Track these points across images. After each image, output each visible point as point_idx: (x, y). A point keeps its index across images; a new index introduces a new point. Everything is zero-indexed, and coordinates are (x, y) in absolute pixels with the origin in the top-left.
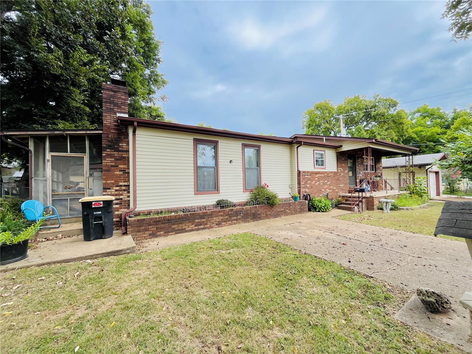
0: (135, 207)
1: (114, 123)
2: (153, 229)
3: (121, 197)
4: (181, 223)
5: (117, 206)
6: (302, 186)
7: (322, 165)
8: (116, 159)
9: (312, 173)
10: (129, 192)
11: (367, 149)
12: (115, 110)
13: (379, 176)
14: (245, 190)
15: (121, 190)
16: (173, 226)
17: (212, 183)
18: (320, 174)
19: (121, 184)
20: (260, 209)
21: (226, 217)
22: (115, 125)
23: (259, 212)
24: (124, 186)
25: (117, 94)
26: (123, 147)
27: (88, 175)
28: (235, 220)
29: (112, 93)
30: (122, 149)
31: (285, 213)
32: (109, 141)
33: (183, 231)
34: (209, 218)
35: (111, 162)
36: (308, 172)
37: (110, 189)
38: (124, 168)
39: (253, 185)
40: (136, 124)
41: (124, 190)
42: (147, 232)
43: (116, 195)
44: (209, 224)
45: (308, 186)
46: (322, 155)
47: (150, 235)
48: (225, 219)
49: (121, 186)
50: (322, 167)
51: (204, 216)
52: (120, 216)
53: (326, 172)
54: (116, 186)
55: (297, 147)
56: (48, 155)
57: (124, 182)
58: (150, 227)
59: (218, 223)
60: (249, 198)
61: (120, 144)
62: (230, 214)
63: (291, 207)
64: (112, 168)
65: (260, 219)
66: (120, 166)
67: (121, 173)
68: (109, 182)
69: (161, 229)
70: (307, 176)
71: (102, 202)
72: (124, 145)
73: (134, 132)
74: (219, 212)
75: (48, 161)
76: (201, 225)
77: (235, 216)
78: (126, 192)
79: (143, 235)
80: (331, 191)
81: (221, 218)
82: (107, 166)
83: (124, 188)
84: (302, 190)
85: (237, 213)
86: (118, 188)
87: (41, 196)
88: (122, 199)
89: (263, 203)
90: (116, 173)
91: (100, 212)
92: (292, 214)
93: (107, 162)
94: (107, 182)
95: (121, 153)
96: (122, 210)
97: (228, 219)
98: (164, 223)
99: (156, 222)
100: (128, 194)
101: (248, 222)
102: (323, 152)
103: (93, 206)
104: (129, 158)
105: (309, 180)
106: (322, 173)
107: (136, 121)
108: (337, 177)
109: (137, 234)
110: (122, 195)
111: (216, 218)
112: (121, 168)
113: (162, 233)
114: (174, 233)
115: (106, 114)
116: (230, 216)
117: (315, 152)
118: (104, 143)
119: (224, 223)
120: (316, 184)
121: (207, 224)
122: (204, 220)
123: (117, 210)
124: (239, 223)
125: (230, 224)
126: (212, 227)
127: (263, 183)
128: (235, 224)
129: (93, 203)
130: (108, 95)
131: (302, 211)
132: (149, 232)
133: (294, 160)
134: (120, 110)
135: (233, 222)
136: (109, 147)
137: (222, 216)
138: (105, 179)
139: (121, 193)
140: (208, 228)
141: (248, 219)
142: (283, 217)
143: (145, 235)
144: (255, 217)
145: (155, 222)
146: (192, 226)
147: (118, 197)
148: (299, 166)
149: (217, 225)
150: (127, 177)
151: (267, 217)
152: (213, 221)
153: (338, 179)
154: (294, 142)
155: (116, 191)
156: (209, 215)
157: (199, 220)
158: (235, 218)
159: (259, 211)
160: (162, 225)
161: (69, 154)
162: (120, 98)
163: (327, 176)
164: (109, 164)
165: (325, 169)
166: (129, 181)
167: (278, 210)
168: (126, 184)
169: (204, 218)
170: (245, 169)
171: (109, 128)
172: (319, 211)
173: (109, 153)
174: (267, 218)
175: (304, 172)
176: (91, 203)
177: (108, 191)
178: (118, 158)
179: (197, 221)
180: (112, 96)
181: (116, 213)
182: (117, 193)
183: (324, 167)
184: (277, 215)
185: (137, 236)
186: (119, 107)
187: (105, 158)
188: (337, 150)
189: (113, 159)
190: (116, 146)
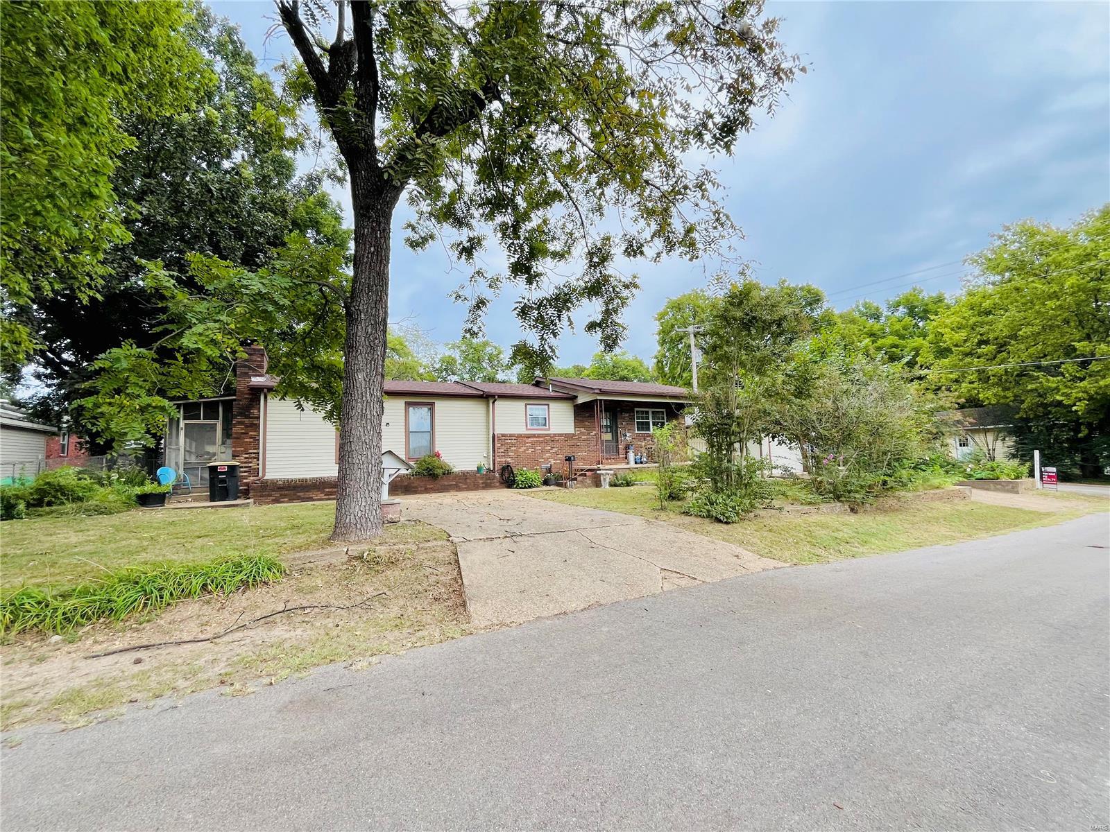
0: (264, 475)
1: (248, 389)
2: (276, 495)
3: (250, 465)
4: (309, 492)
5: (246, 474)
6: (497, 454)
7: (543, 424)
8: (246, 426)
9: (520, 436)
10: (258, 460)
11: (596, 401)
12: (250, 373)
14: (408, 458)
15: (252, 458)
16: (298, 494)
18: (537, 437)
19: (250, 451)
20: (416, 481)
23: (415, 485)
24: (254, 453)
25: (253, 357)
26: (254, 413)
27: (220, 443)
30: (252, 416)
31: (457, 488)
32: (240, 408)
33: (310, 499)
35: (242, 429)
36: (511, 435)
37: (239, 456)
38: (253, 435)
39: (424, 452)
40: (265, 390)
41: (254, 458)
42: (270, 498)
43: (245, 463)
45: (510, 454)
46: (544, 410)
47: (273, 500)
49: (251, 453)
50: (544, 427)
52: (247, 484)
53: (549, 435)
54: (246, 454)
55: (493, 403)
56: (182, 424)
57: (254, 449)
61: (251, 411)
63: (468, 481)
64: (242, 435)
65: (416, 492)
66: (250, 433)
67: (252, 440)
68: (239, 449)
69: (285, 496)
70: (509, 441)
71: (226, 467)
72: (255, 411)
73: (266, 398)
75: (182, 429)
76: (331, 495)
78: (255, 460)
79: (266, 501)
80: (559, 461)
82: (236, 433)
83: (254, 455)
84: (498, 460)
86: (247, 456)
87: (173, 464)
88: (250, 467)
90: (246, 440)
91: (225, 476)
92: (468, 489)
93: (237, 429)
94: (237, 449)
95: (253, 420)
96: (252, 478)
99: (280, 488)
100: (258, 462)
101: (397, 495)
102: (547, 407)
103: (219, 470)
104: (259, 424)
105: (513, 445)
106: (539, 436)
107: (265, 388)
108: (571, 442)
109: (260, 498)
110: (251, 463)
112: (251, 435)
113: (285, 499)
114: (299, 500)
115: (240, 379)
117: (529, 407)
118: (235, 411)
120: (527, 452)
123: (246, 478)
129: (219, 467)
131: (487, 486)
132: (272, 498)
134: (255, 374)
136: (240, 414)
138: (234, 447)
139: (250, 460)
142: (454, 493)
143: (268, 501)
146: (321, 495)
147: (246, 465)
148: (496, 427)
150: (257, 444)
151: (427, 491)
153: (574, 445)
154: (484, 395)
155: (246, 458)
157: (330, 490)
159: (413, 483)
160: (286, 492)
161: (202, 421)
162: (255, 361)
163: (550, 439)
164: (239, 431)
165: (549, 429)
166: (258, 448)
167: (446, 483)
168: (255, 451)
170: (408, 433)
171: (242, 393)
173: (240, 420)
174: (427, 493)
175: (503, 435)
176: (217, 467)
177: (237, 458)
178: (249, 424)
180: (248, 360)
181: (245, 481)
182: (247, 460)
183: (547, 427)
184: (443, 490)
186: (254, 370)
187: (235, 425)
188: (574, 402)
189: (244, 426)
190: (247, 413)
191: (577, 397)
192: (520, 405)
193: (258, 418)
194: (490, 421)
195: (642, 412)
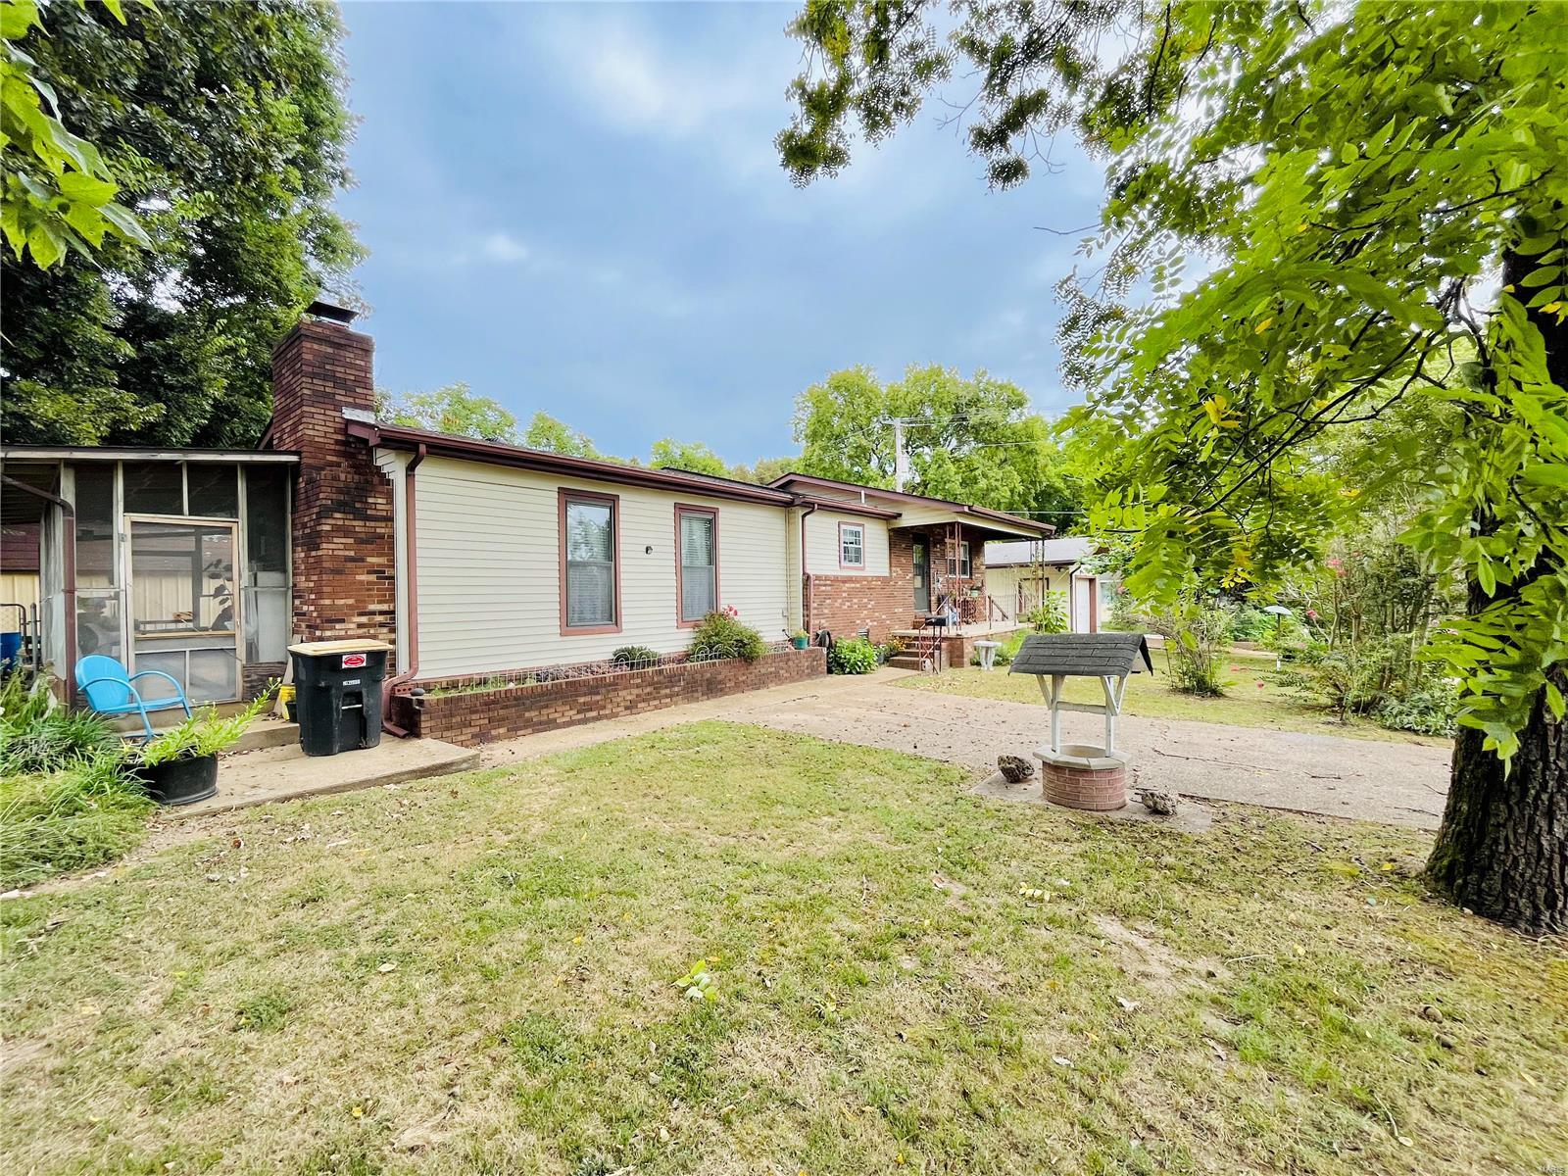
0: (414, 671)
1: (335, 437)
2: (482, 722)
4: (547, 707)
6: (813, 612)
7: (857, 560)
8: (360, 541)
9: (836, 580)
10: (393, 630)
11: (952, 525)
12: (338, 398)
13: (978, 589)
14: (682, 622)
15: (373, 626)
16: (527, 715)
17: (600, 604)
18: (852, 582)
19: (372, 607)
20: (723, 670)
21: (648, 690)
22: (337, 442)
23: (720, 677)
24: (382, 613)
25: (342, 353)
26: (379, 507)
27: (245, 581)
28: (667, 696)
29: (330, 350)
30: (374, 512)
31: (777, 678)
32: (339, 491)
33: (550, 725)
34: (609, 692)
35: (347, 547)
36: (827, 578)
37: (343, 621)
38: (379, 565)
39: (701, 611)
41: (382, 625)
42: (469, 730)
44: (609, 706)
45: (826, 611)
46: (857, 534)
47: (474, 736)
48: (645, 695)
49: (373, 613)
50: (857, 565)
51: (595, 688)
53: (865, 578)
54: (361, 614)
55: (804, 516)
56: (122, 522)
57: (380, 602)
58: (474, 717)
59: (629, 704)
60: (692, 642)
61: (370, 500)
62: (657, 683)
64: (349, 565)
65: (724, 692)
66: (369, 559)
67: (373, 578)
68: (342, 602)
70: (824, 588)
71: (364, 656)
72: (380, 501)
73: (411, 468)
74: (632, 677)
75: (123, 538)
76: (591, 710)
77: (666, 687)
78: (385, 630)
79: (460, 738)
80: (875, 623)
81: (636, 691)
82: (333, 558)
83: (380, 618)
84: (812, 622)
85: (672, 679)
86: (364, 619)
89: (727, 654)
90: (358, 577)
91: (358, 682)
93: (335, 547)
94: (337, 602)
95: (373, 524)
97: (651, 693)
98: (507, 707)
100: (393, 636)
101: (697, 700)
102: (860, 529)
103: (344, 666)
104: (392, 537)
105: (829, 596)
106: (857, 580)
108: (887, 590)
110: (374, 637)
111: (624, 693)
112: (373, 565)
113: (502, 731)
114: (530, 730)
115: (313, 410)
116: (657, 686)
117: (843, 527)
119: (643, 705)
120: (844, 607)
121: (604, 708)
122: (598, 698)
124: (676, 703)
125: (656, 707)
126: (616, 715)
127: (723, 606)
128: (667, 705)
129: (345, 658)
130: (316, 353)
131: (813, 672)
133: (795, 547)
134: (351, 400)
135: (663, 701)
136: (341, 506)
137: (637, 686)
138: (329, 595)
139: (372, 631)
140: (606, 717)
141: (695, 695)
142: (773, 688)
143: (463, 738)
144: (712, 688)
145: (486, 704)
146: (572, 713)
148: (807, 561)
149: (626, 708)
150: (387, 590)
151: (739, 687)
152: (619, 699)
153: (891, 596)
154: (797, 502)
155: (360, 626)
158: (668, 691)
159: (719, 673)
160: (501, 712)
161: (185, 518)
162: (352, 365)
163: (867, 586)
164: (341, 553)
165: (863, 569)
166: (392, 599)
168: (385, 607)
169: (598, 693)
170: (680, 569)
172: (850, 673)
173: (340, 523)
174: (738, 691)
175: (818, 578)
176: (338, 657)
177: (338, 626)
178: (363, 536)
179: (582, 700)
180: (333, 360)
182: (361, 631)
183: (862, 565)
184: (760, 683)
186: (350, 391)
187: (329, 537)
188: (888, 523)
189: (351, 541)
190: (358, 505)
191: (900, 515)
192: (832, 522)
193: (389, 519)
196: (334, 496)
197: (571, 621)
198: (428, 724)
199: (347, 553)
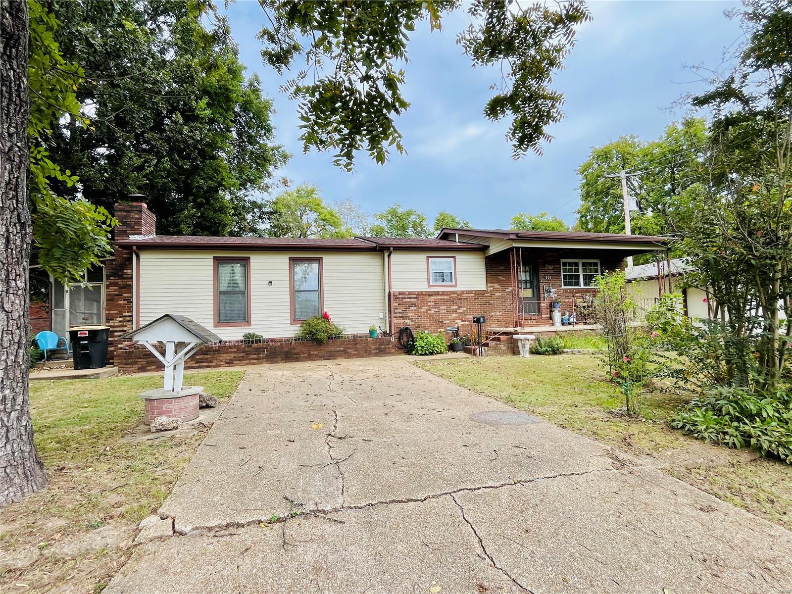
2: (143, 363)
3: (125, 329)
5: (117, 339)
7: (448, 280)
8: (120, 288)
9: (422, 294)
10: (132, 323)
12: (128, 232)
14: (294, 321)
15: (125, 322)
18: (441, 295)
19: (125, 314)
21: (242, 355)
23: (296, 351)
24: (129, 316)
25: (129, 214)
26: (128, 273)
28: (254, 359)
29: (125, 214)
30: (125, 276)
31: (346, 355)
32: (113, 268)
34: (215, 354)
35: (115, 290)
36: (410, 293)
37: (113, 320)
38: (128, 297)
39: (309, 315)
40: (134, 248)
41: (129, 321)
42: (136, 366)
43: (120, 326)
44: (215, 361)
45: (409, 314)
46: (448, 263)
47: (139, 368)
48: (240, 357)
49: (125, 316)
50: (448, 283)
51: (208, 351)
53: (455, 292)
54: (120, 317)
55: (389, 255)
56: (67, 286)
57: (128, 312)
58: (139, 360)
59: (228, 361)
60: (299, 332)
61: (125, 271)
62: (248, 352)
63: (358, 346)
64: (116, 297)
65: (298, 359)
66: (124, 295)
67: (125, 302)
68: (113, 312)
70: (408, 300)
71: (87, 332)
72: (128, 271)
73: (138, 257)
75: (67, 291)
76: (203, 362)
77: (255, 354)
79: (132, 369)
80: (467, 323)
81: (233, 355)
83: (128, 319)
84: (394, 321)
86: (121, 319)
87: (59, 327)
88: (125, 331)
90: (119, 302)
91: (87, 342)
92: (359, 356)
93: (111, 291)
94: (111, 312)
95: (126, 280)
97: (243, 357)
100: (131, 326)
101: (277, 362)
102: (450, 260)
103: (79, 336)
104: (132, 285)
105: (414, 305)
106: (443, 294)
107: (134, 245)
108: (482, 300)
109: (125, 366)
110: (125, 326)
111: (225, 355)
112: (125, 297)
113: (153, 367)
116: (248, 353)
117: (433, 260)
119: (237, 362)
120: (429, 312)
121: (211, 362)
122: (209, 356)
124: (261, 363)
125: (247, 364)
126: (219, 366)
128: (254, 364)
129: (79, 332)
131: (382, 352)
132: (139, 366)
134: (133, 232)
135: (251, 361)
136: (113, 274)
137: (234, 352)
138: (108, 310)
139: (124, 324)
141: (276, 359)
143: (133, 369)
145: (145, 355)
146: (192, 363)
147: (121, 329)
148: (393, 284)
149: (227, 363)
150: (130, 307)
151: (310, 358)
152: (221, 358)
153: (486, 304)
155: (120, 321)
156: (216, 351)
157: (202, 357)
158: (255, 356)
159: (294, 349)
161: (86, 283)
162: (133, 218)
163: (457, 297)
164: (113, 293)
165: (455, 286)
166: (132, 312)
167: (333, 349)
169: (208, 354)
170: (293, 293)
173: (113, 281)
174: (310, 360)
175: (400, 293)
176: (77, 332)
177: (111, 322)
178: (122, 285)
179: (198, 357)
181: (118, 346)
182: (120, 324)
183: (454, 283)
185: (125, 369)
186: (132, 228)
188: (485, 254)
189: (117, 288)
190: (120, 273)
191: (488, 247)
192: (421, 258)
193: (131, 278)
194: (386, 276)
195: (570, 264)
196: (111, 271)
197: (221, 320)
198: (117, 361)
199: (115, 293)
